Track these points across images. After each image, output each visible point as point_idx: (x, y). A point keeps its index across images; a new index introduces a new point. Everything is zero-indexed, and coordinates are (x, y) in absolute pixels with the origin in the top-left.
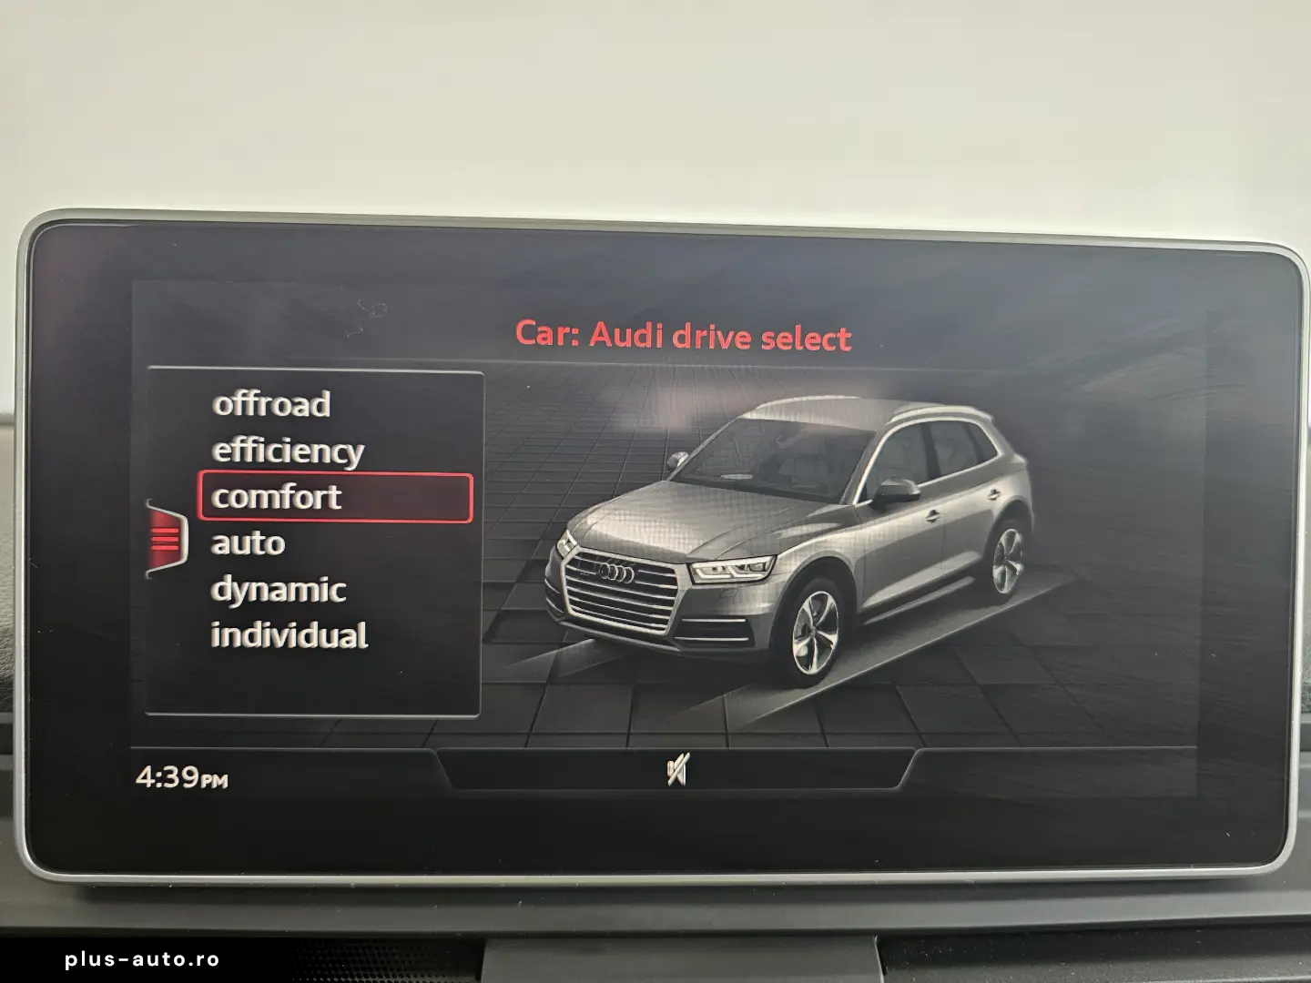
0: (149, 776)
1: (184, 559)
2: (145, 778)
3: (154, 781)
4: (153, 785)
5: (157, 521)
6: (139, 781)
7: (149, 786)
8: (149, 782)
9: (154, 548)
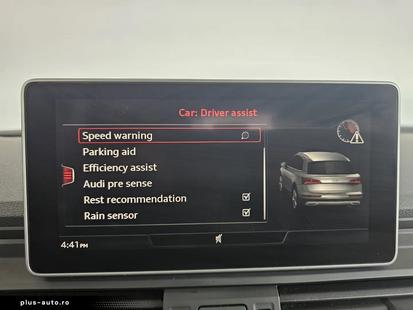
0: (65, 245)
1: (73, 181)
2: (63, 245)
3: (66, 246)
4: (66, 247)
5: (65, 170)
6: (62, 246)
7: (65, 247)
8: (65, 246)
9: (64, 178)
